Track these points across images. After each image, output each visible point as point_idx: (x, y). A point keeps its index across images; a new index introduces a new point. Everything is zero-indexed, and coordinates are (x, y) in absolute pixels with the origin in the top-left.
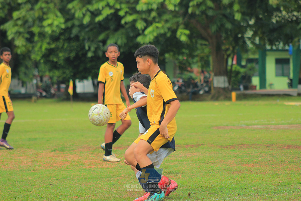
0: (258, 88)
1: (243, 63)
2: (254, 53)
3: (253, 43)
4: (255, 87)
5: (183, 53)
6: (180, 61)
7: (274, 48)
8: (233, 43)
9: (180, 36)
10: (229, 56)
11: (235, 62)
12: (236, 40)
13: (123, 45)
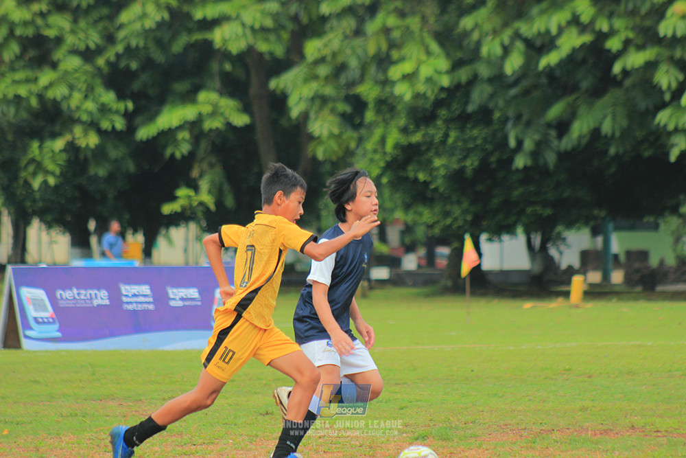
13: (618, 134)
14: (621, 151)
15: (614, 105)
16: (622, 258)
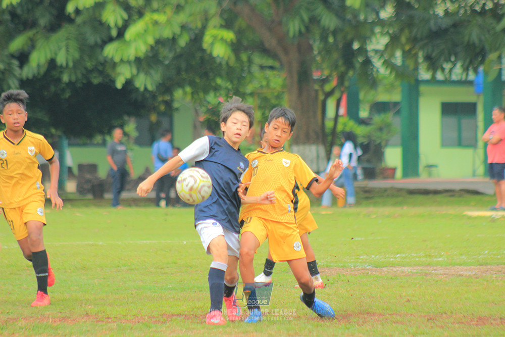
0: (399, 173)
1: (364, 114)
2: (391, 88)
3: (387, 64)
4: (394, 170)
5: (217, 89)
6: (210, 107)
7: (440, 76)
8: (341, 62)
9: (212, 44)
10: (329, 94)
11: (342, 111)
12: (348, 56)
13: (71, 64)
14: (73, 78)
15: (68, 39)
16: (75, 170)
